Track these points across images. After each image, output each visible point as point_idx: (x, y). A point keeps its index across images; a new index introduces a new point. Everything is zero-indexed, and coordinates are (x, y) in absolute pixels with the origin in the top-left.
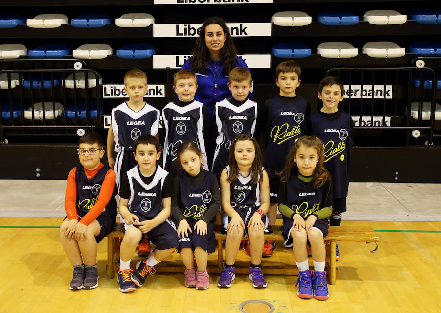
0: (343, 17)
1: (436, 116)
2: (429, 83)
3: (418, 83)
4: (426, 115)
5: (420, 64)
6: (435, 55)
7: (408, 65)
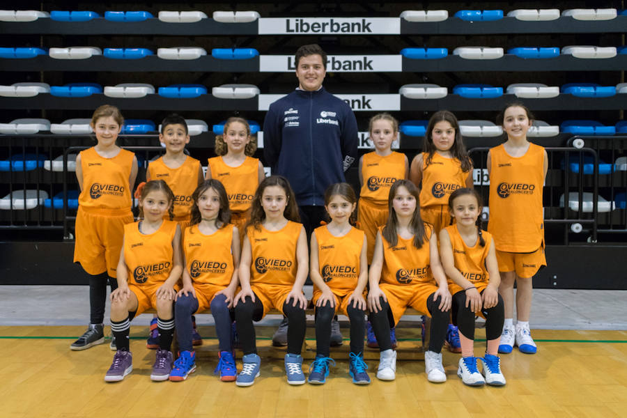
0: (485, 89)
1: (599, 207)
2: (589, 168)
3: (576, 167)
4: (588, 206)
5: (579, 144)
6: (595, 134)
7: (564, 144)
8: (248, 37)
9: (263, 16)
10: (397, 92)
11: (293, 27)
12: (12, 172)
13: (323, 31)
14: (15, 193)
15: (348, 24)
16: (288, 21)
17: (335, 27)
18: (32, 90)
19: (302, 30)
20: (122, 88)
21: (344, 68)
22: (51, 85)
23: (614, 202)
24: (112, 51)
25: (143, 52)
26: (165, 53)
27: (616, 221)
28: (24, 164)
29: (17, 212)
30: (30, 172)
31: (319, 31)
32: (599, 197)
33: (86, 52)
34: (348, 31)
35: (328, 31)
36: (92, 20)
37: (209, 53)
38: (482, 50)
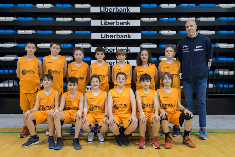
1: (209, 86)
8: (88, 27)
9: (93, 19)
10: (139, 46)
11: (103, 23)
12: (4, 74)
13: (114, 25)
14: (5, 81)
15: (122, 22)
16: (101, 21)
17: (118, 23)
18: (11, 45)
19: (106, 24)
20: (43, 45)
21: (121, 38)
22: (18, 43)
23: (214, 85)
24: (39, 32)
25: (50, 32)
26: (58, 32)
27: (215, 91)
28: (9, 71)
29: (6, 88)
30: (11, 74)
31: (112, 24)
32: (209, 83)
33: (30, 32)
34: (122, 25)
35: (115, 25)
36: (33, 21)
37: (74, 32)
38: (169, 32)
